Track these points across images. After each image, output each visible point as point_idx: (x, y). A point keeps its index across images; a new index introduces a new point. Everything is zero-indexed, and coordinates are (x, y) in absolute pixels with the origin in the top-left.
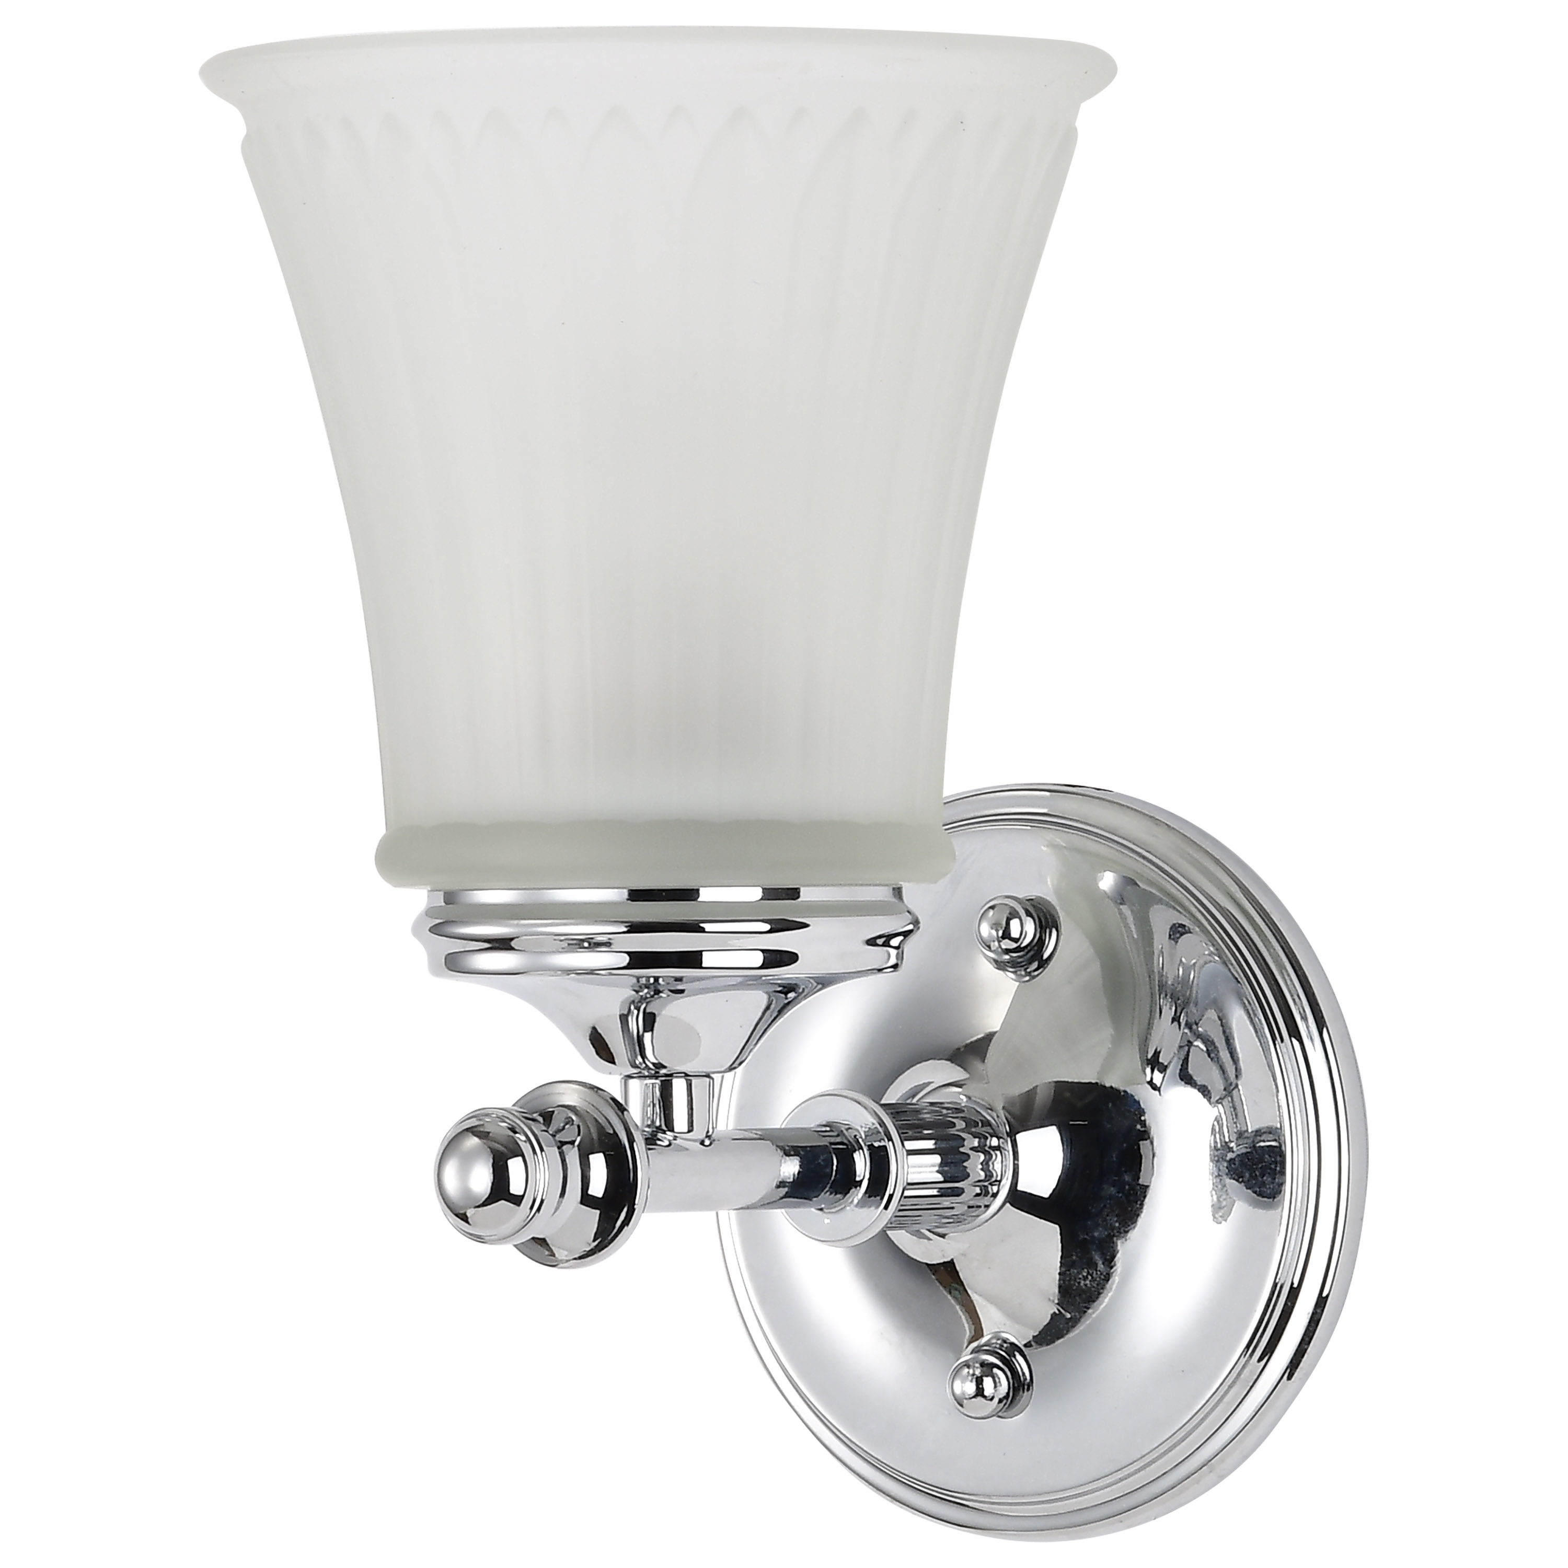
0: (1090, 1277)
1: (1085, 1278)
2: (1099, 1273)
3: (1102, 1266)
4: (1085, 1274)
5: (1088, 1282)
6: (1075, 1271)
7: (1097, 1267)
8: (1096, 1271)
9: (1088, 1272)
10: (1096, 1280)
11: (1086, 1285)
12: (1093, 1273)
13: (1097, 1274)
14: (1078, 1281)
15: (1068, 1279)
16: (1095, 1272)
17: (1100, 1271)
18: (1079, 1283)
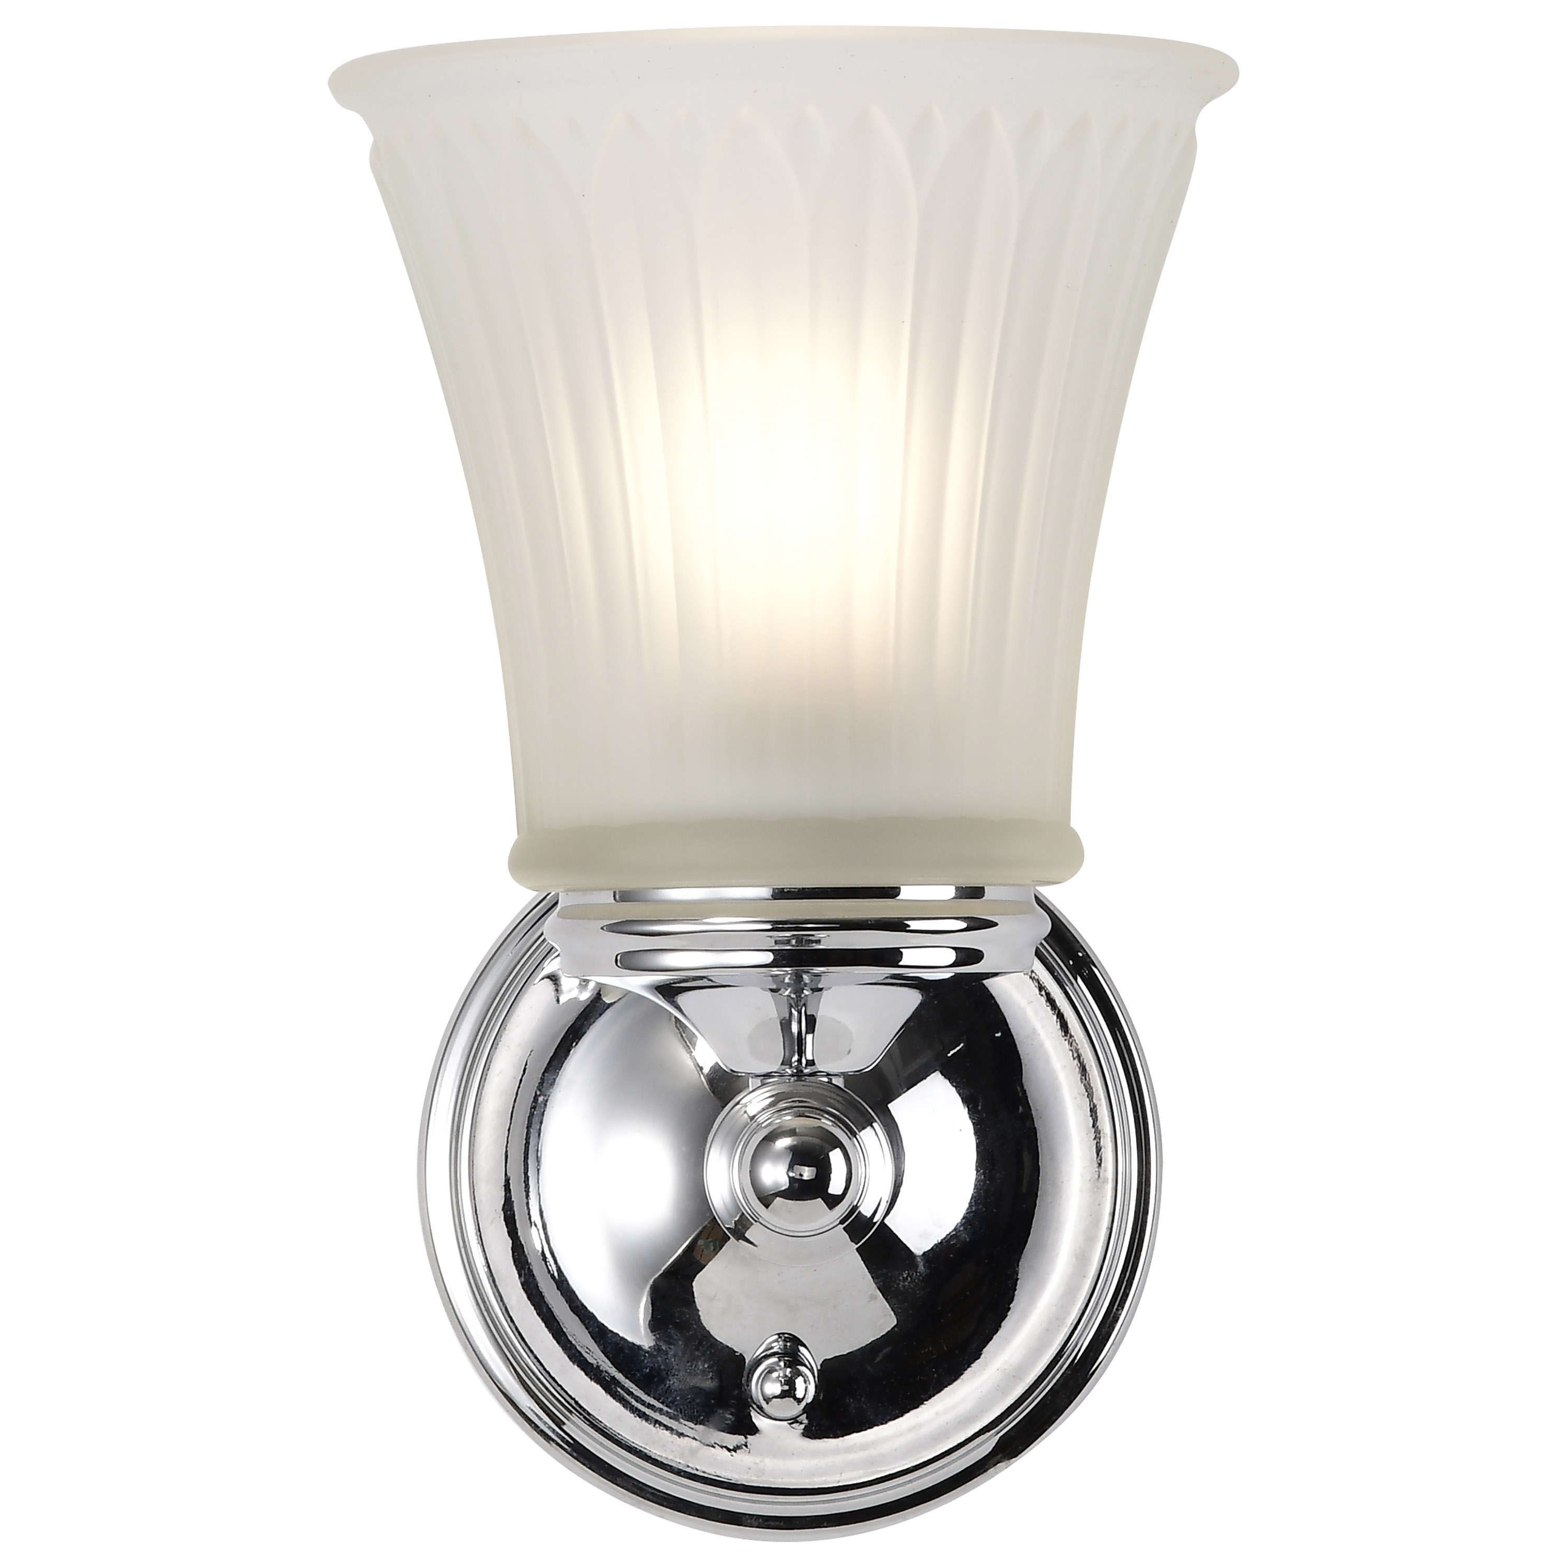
0: (909, 1279)
1: (905, 1279)
2: (918, 1274)
3: (923, 1268)
4: (905, 1276)
5: (907, 1283)
6: (897, 1273)
7: (917, 1269)
8: (916, 1272)
9: (909, 1273)
10: (915, 1281)
11: (904, 1286)
12: (913, 1274)
13: (916, 1275)
14: (898, 1282)
15: (888, 1280)
16: (915, 1274)
17: (920, 1272)
18: (899, 1284)
